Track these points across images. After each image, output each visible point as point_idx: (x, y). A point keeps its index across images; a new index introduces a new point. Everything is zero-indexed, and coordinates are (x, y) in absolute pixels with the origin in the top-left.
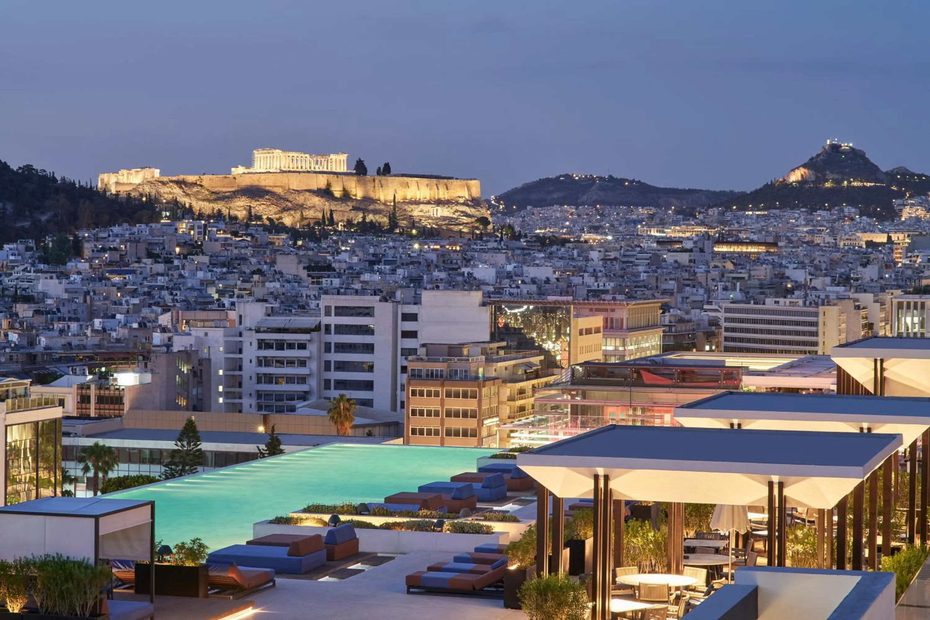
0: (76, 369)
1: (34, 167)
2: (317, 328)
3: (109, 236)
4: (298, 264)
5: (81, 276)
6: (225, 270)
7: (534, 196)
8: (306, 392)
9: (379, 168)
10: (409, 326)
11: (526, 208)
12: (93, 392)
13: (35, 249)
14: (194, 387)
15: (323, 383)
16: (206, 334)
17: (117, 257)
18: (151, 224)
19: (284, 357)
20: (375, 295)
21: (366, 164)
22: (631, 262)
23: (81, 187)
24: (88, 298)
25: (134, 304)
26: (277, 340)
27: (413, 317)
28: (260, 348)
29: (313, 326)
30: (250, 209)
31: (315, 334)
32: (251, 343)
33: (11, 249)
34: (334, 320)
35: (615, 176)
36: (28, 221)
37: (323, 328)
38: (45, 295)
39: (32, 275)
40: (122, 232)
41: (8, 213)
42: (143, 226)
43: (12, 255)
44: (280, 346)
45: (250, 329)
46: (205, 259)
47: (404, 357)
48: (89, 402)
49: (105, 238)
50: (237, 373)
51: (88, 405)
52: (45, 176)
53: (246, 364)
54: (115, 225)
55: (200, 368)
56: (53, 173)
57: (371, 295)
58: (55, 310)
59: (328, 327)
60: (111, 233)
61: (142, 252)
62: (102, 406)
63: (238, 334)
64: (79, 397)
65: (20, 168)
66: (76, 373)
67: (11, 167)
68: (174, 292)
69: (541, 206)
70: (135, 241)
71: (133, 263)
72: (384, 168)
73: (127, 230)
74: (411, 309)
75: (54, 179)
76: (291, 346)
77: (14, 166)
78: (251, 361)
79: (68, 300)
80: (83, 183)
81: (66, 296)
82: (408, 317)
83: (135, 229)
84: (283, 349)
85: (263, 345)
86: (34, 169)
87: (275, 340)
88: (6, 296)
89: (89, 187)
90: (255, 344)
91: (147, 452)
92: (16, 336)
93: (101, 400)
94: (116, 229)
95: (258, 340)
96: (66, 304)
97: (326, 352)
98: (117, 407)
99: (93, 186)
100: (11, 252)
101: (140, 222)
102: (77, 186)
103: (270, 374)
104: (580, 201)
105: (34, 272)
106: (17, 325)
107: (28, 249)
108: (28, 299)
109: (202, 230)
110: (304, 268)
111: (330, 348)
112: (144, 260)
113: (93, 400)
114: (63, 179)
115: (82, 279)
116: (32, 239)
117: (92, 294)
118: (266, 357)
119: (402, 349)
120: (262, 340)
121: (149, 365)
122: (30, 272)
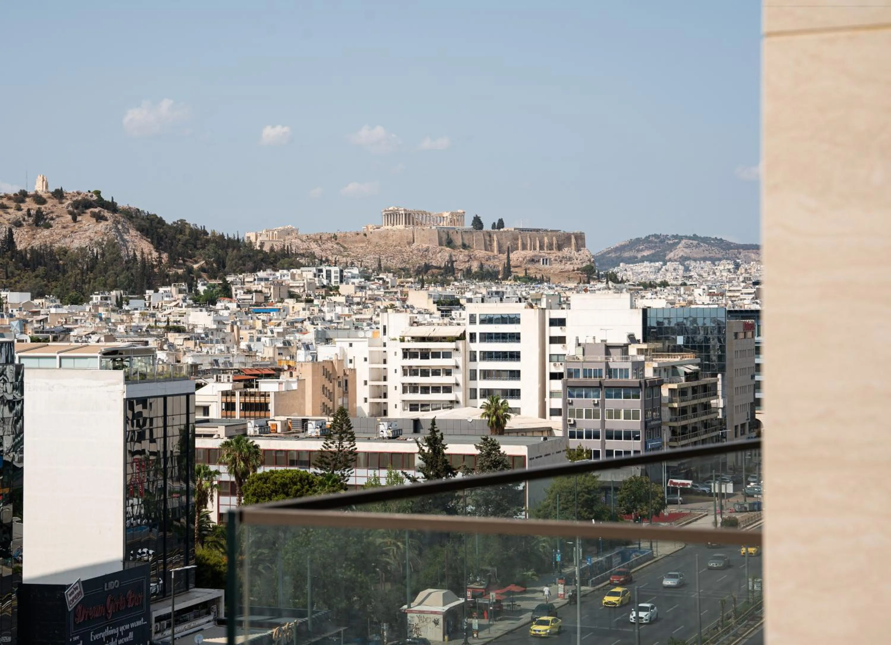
0: (220, 377)
1: (187, 222)
2: (462, 337)
3: (255, 280)
4: (429, 298)
5: (229, 311)
6: (360, 307)
7: (627, 254)
8: (451, 402)
9: (494, 223)
10: (556, 331)
11: (619, 265)
12: (238, 400)
13: (187, 291)
14: (340, 398)
15: (468, 392)
16: (351, 345)
17: (262, 299)
18: (292, 270)
19: (429, 366)
20: (520, 302)
21: (482, 219)
22: (737, 296)
23: (229, 239)
24: (235, 328)
25: (278, 333)
26: (422, 349)
27: (561, 322)
28: (405, 356)
29: (458, 335)
30: (380, 262)
31: (460, 344)
32: (396, 353)
33: (165, 292)
34: (479, 329)
35: (699, 235)
36: (182, 269)
37: (468, 337)
38: (195, 326)
39: (184, 310)
40: (267, 277)
41: (163, 261)
42: (285, 272)
43: (167, 296)
44: (425, 354)
45: (395, 339)
46: (342, 299)
47: (552, 363)
48: (234, 409)
49: (251, 282)
50: (382, 383)
51: (233, 412)
52: (197, 230)
53: (390, 375)
54: (259, 271)
55: (345, 378)
56: (204, 227)
57: (517, 302)
58: (203, 335)
59: (473, 336)
60: (256, 278)
61: (285, 293)
62: (247, 413)
63: (382, 345)
64: (224, 404)
65: (174, 223)
66: (220, 380)
67: (167, 222)
68: (315, 323)
69: (633, 263)
70: (279, 285)
71: (276, 302)
72: (498, 224)
73: (271, 274)
74: (557, 314)
75: (206, 233)
76: (436, 355)
77: (169, 221)
78: (396, 371)
79: (217, 330)
80: (231, 236)
81: (215, 327)
82: (554, 322)
83: (278, 274)
84: (428, 358)
85: (407, 354)
86: (186, 224)
87: (420, 349)
88: (159, 327)
89: (236, 238)
90: (400, 354)
91: (295, 454)
92: (165, 355)
93: (246, 407)
94: (261, 274)
95: (403, 349)
96: (215, 332)
97: (471, 361)
98: (262, 414)
99: (240, 238)
100: (166, 294)
101: (283, 268)
102: (226, 238)
103: (415, 384)
104: (667, 258)
105: (186, 307)
106: (165, 347)
107: (180, 292)
108: (179, 330)
109: (338, 275)
110: (434, 303)
111: (475, 357)
112: (287, 300)
113: (238, 407)
114: (213, 233)
115: (230, 314)
116: (185, 282)
117: (238, 323)
118: (411, 367)
119: (550, 355)
120: (407, 349)
121: (294, 374)
122: (182, 307)
